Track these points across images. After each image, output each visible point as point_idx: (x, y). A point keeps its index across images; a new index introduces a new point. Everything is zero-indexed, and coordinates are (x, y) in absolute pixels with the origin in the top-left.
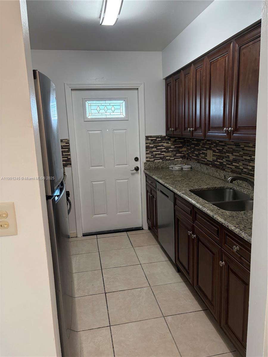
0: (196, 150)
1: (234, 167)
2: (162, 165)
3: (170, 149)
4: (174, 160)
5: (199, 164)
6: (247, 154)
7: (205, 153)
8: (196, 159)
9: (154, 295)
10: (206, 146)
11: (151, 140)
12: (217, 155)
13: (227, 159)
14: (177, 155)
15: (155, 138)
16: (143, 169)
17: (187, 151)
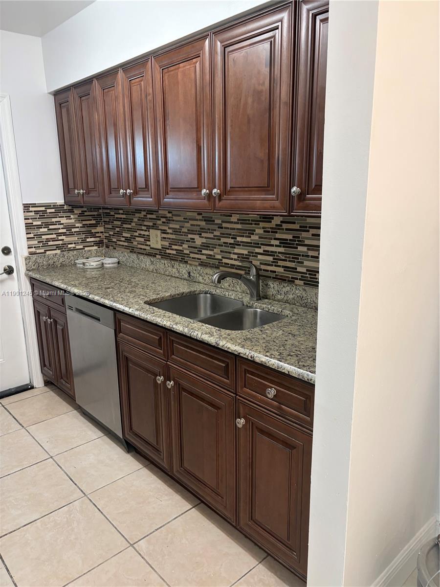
0: (125, 230)
1: (204, 257)
2: (61, 260)
3: (73, 230)
4: (84, 250)
5: (135, 255)
6: (227, 234)
7: (144, 235)
8: (126, 246)
9: (100, 510)
10: (146, 223)
11: (34, 211)
12: (170, 239)
13: (191, 244)
14: (88, 240)
15: (43, 209)
16: (23, 269)
17: (105, 232)
